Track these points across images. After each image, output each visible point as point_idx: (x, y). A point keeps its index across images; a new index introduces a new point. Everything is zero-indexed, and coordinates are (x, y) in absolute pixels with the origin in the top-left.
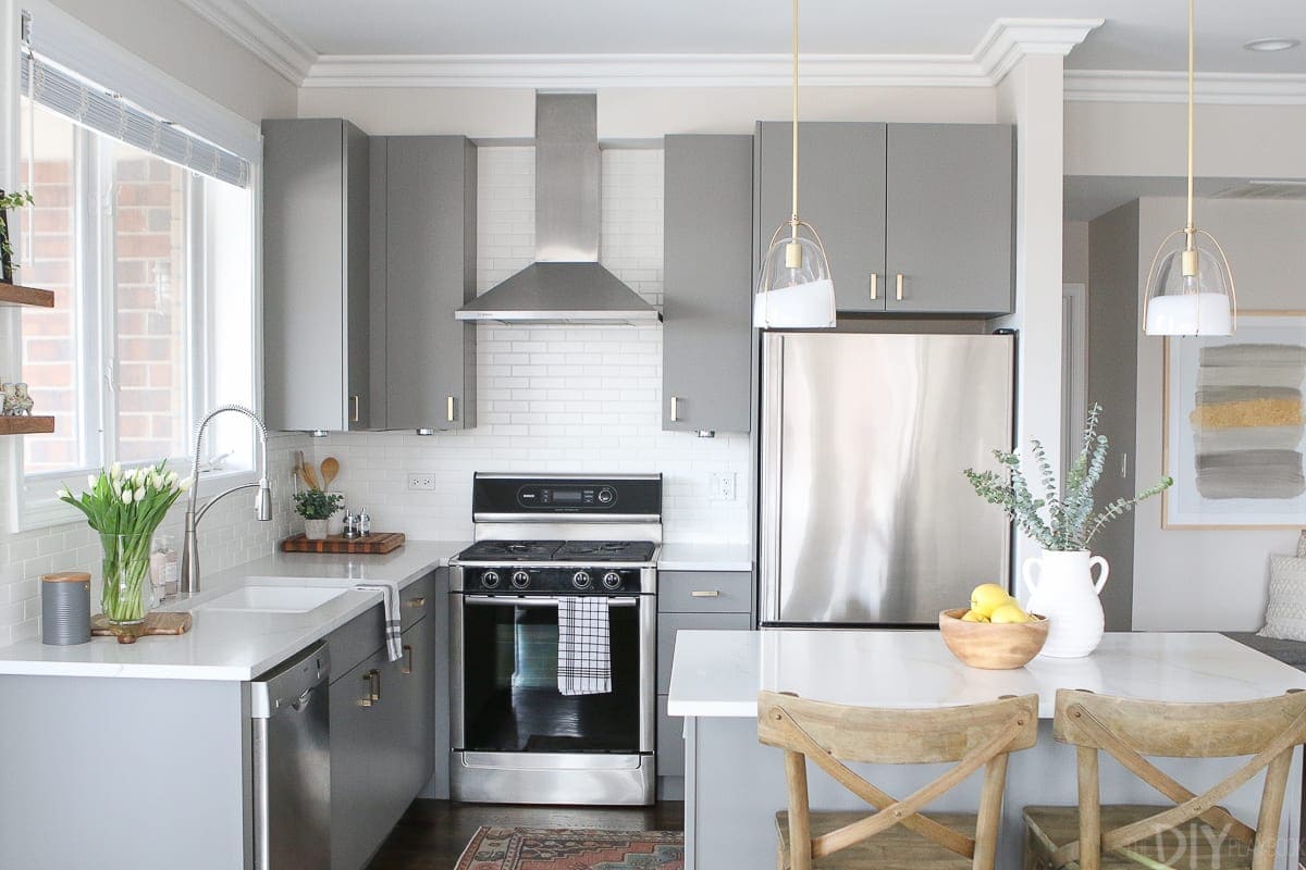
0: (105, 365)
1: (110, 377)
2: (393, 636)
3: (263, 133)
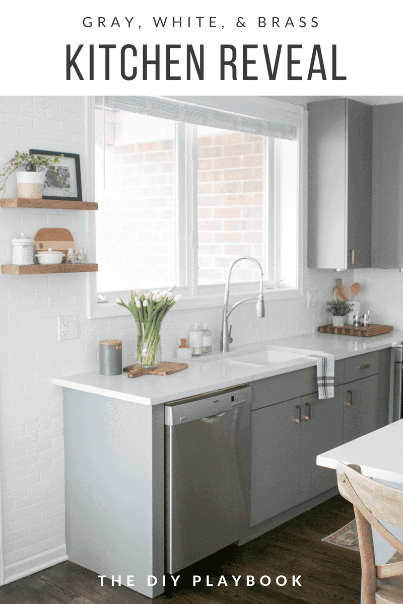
0: (189, 235)
1: (191, 240)
2: (325, 385)
3: (308, 110)
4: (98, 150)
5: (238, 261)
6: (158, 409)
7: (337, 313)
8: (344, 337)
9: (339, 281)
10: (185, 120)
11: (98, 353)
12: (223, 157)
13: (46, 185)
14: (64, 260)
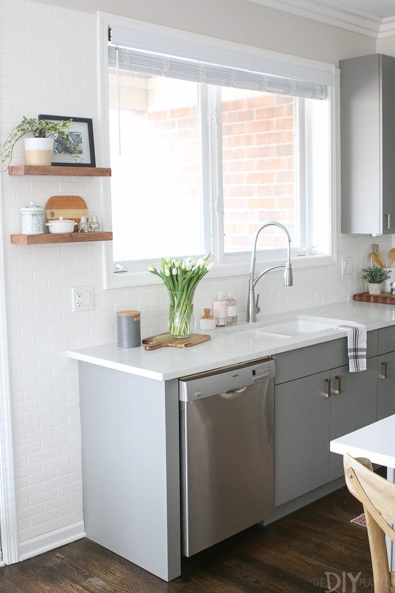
0: (213, 202)
1: (216, 206)
2: (356, 357)
3: (340, 68)
4: (113, 114)
5: (264, 227)
6: (172, 385)
7: (373, 281)
8: (380, 305)
9: (376, 247)
10: (206, 81)
11: (116, 324)
12: (255, 120)
13: (57, 151)
14: (76, 229)
